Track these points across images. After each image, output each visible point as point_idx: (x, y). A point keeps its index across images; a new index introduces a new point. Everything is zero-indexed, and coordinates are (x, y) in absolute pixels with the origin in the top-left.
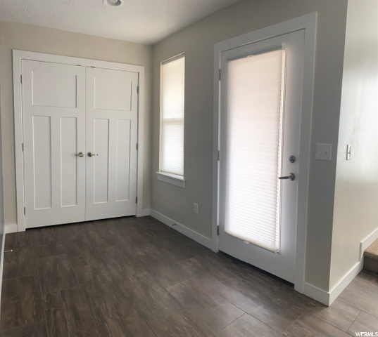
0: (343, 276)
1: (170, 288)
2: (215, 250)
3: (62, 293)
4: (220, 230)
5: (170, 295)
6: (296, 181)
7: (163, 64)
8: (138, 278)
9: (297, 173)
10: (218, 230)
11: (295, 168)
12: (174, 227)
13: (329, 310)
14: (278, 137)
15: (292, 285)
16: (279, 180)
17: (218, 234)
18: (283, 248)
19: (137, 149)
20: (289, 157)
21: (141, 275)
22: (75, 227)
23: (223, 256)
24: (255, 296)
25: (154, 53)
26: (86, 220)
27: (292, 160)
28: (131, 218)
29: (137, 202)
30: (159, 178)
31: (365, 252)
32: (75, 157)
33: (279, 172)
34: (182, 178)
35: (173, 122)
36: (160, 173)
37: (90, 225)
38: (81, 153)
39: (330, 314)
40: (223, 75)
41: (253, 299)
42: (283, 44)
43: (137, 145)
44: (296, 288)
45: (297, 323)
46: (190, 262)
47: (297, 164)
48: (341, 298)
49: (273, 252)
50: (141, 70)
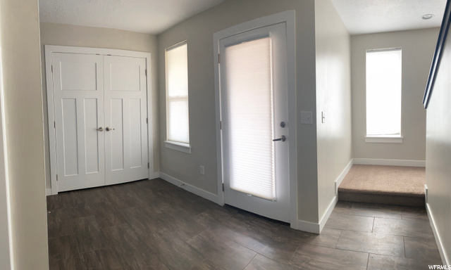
0: (327, 208)
1: (189, 241)
2: (222, 204)
3: (96, 252)
4: (225, 187)
5: (190, 246)
6: (287, 142)
7: (167, 50)
8: (160, 235)
9: (287, 135)
10: (223, 187)
11: (286, 132)
12: (182, 187)
13: (320, 237)
14: (271, 108)
15: (289, 224)
16: (273, 142)
17: (223, 190)
18: (279, 196)
19: (147, 122)
20: (280, 122)
21: (161, 232)
22: (98, 191)
23: (229, 208)
24: (260, 238)
25: (159, 42)
26: (106, 185)
27: (283, 125)
28: (145, 182)
29: (149, 167)
30: (167, 146)
31: (339, 189)
32: (96, 132)
33: (273, 135)
34: (188, 145)
35: (178, 99)
36: (167, 141)
37: (109, 189)
38: (101, 128)
39: (322, 239)
40: (222, 59)
41: (260, 241)
42: (270, 33)
43: (147, 119)
44: (291, 227)
45: (296, 253)
46: (202, 215)
47: (287, 128)
48: (327, 226)
49: (271, 200)
50: (148, 56)
